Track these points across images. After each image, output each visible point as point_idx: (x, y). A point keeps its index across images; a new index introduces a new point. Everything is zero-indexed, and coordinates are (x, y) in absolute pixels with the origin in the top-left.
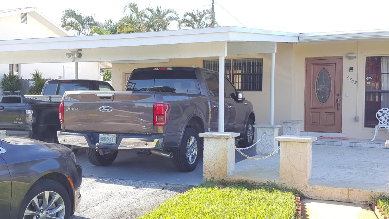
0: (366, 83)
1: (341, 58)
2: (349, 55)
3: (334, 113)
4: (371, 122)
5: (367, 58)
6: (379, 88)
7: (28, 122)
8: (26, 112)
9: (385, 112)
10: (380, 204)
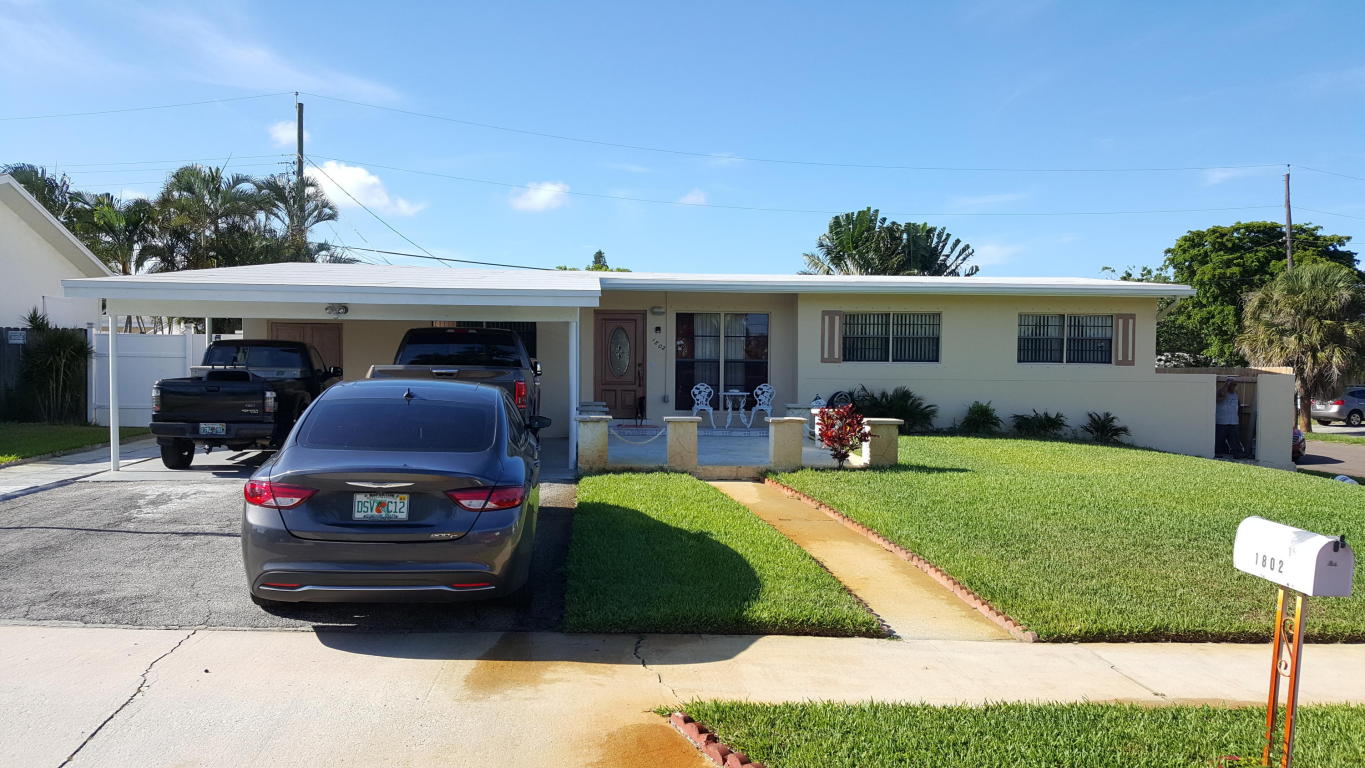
0: (677, 348)
1: (644, 314)
2: (656, 310)
3: (634, 391)
4: (684, 403)
5: (677, 314)
6: (693, 356)
7: (267, 410)
8: (265, 394)
9: (702, 388)
10: (771, 476)
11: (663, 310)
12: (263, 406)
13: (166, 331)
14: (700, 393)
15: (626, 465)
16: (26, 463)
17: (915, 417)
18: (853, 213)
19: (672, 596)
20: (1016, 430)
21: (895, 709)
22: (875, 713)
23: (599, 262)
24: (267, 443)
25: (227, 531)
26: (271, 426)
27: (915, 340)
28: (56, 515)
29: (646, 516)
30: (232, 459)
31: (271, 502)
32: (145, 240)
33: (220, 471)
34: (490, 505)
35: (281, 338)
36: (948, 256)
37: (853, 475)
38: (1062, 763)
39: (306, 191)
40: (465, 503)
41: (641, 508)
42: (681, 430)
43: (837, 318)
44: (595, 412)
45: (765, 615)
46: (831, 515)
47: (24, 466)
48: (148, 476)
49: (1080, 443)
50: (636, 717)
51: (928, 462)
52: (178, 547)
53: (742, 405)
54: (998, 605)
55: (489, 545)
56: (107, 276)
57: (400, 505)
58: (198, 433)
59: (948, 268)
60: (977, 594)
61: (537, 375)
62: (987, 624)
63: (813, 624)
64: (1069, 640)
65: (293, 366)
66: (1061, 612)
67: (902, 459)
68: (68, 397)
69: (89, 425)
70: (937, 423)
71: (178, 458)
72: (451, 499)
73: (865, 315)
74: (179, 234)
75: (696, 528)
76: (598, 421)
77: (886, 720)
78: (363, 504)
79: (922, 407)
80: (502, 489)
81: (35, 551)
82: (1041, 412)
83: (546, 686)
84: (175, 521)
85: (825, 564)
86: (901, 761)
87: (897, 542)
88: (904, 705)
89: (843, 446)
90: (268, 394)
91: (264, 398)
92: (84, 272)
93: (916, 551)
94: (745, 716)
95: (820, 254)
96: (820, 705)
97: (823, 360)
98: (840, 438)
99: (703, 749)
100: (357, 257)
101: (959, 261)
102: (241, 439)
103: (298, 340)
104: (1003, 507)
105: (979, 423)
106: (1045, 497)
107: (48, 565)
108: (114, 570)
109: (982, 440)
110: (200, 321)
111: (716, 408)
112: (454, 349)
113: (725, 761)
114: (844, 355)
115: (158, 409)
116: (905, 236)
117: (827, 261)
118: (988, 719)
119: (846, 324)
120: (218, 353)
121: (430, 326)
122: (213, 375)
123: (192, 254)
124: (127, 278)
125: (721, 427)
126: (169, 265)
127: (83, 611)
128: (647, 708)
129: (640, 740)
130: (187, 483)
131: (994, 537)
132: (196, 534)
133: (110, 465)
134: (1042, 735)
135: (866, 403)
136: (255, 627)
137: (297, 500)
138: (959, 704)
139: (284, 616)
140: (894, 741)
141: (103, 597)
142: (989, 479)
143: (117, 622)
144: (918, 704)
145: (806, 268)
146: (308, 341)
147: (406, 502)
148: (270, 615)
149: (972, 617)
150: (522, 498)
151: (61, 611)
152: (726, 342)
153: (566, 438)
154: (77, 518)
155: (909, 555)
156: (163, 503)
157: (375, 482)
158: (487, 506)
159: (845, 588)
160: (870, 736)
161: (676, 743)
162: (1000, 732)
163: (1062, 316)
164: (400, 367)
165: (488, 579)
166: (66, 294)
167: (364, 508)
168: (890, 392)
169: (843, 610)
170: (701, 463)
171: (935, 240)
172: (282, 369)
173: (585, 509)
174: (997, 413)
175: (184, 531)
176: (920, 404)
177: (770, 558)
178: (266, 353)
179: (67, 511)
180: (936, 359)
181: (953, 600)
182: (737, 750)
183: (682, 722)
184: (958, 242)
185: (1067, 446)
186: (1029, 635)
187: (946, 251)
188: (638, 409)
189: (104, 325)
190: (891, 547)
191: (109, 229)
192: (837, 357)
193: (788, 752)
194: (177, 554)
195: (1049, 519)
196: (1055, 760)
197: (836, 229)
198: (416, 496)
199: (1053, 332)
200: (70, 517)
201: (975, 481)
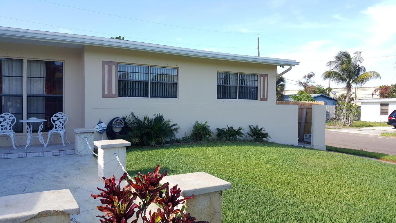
14: (5, 120)
20: (217, 137)
27: (163, 84)
43: (114, 67)
53: (40, 129)
73: (132, 67)
79: (170, 126)
97: (104, 96)
105: (202, 135)
114: (119, 93)
119: (120, 71)
135: (135, 125)
152: (29, 81)
163: (236, 74)
176: (168, 124)
180: (176, 96)
192: (114, 94)
199: (232, 83)
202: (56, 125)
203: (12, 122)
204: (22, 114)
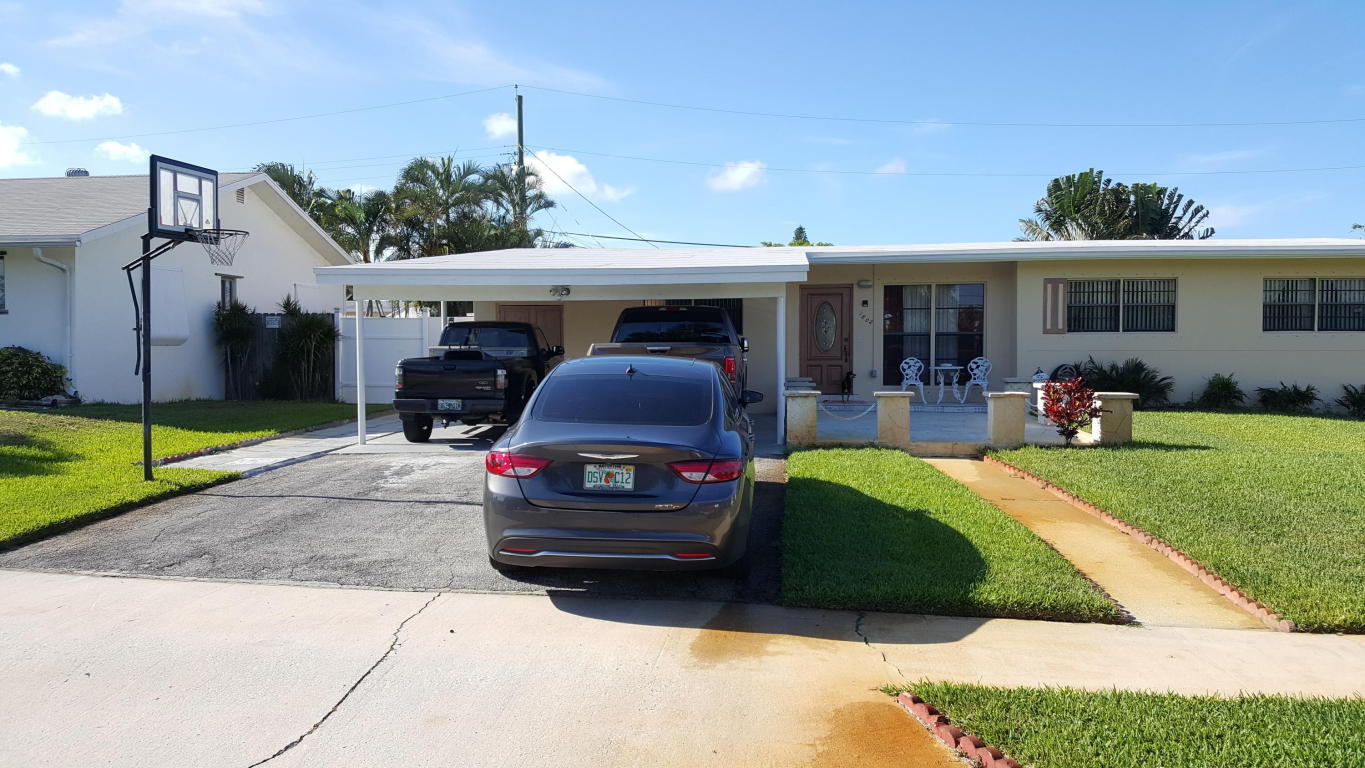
0: (885, 321)
1: (850, 288)
2: (863, 283)
3: (841, 366)
4: (893, 377)
5: (885, 287)
6: (902, 329)
7: (499, 387)
8: (496, 372)
9: (912, 363)
10: (990, 454)
11: (869, 284)
12: (494, 384)
13: (403, 315)
14: (909, 367)
15: (835, 442)
16: (283, 437)
17: (1151, 392)
18: (1074, 176)
19: (892, 575)
20: (1260, 405)
21: (1140, 698)
22: (1118, 702)
23: (800, 237)
24: (498, 418)
25: (465, 499)
26: (502, 402)
27: (1148, 308)
28: (313, 485)
29: (859, 492)
30: (467, 432)
31: (510, 471)
32: (383, 230)
33: (456, 444)
34: (710, 477)
35: (508, 320)
36: (1180, 218)
37: (1083, 453)
38: (1333, 763)
39: (527, 181)
40: (686, 475)
41: (853, 484)
42: (893, 406)
43: (1061, 286)
44: (801, 387)
45: (993, 597)
46: (1059, 495)
47: (282, 440)
48: (391, 449)
49: (1335, 418)
50: (863, 695)
51: (1165, 439)
52: (422, 515)
53: (955, 380)
54: (1249, 592)
55: (709, 517)
56: (350, 264)
57: (626, 476)
58: (436, 409)
59: (1180, 231)
60: (1225, 579)
61: (744, 351)
62: (1236, 611)
63: (1046, 609)
64: (1332, 630)
65: (519, 345)
66: (1322, 600)
67: (1136, 436)
68: (318, 376)
69: (337, 402)
70: (1173, 397)
71: (418, 432)
72: (673, 471)
73: (1091, 283)
74: (413, 224)
75: (912, 505)
76: (807, 396)
77: (1131, 708)
78: (593, 474)
79: (1157, 380)
80: (721, 463)
81: (295, 517)
82: (1289, 385)
83: (770, 658)
84: (417, 490)
85: (1055, 546)
86: (1148, 752)
87: (1135, 524)
88: (1149, 694)
89: (1071, 422)
90: (499, 372)
91: (496, 376)
92: (329, 261)
93: (1156, 534)
94: (977, 699)
95: (1038, 219)
96: (1057, 691)
97: (1046, 331)
98: (1067, 414)
99: (934, 730)
100: (572, 242)
101: (1193, 224)
102: (476, 414)
103: (523, 321)
104: (1252, 487)
105: (1221, 397)
106: (1298, 476)
107: (306, 530)
108: (365, 535)
109: (1224, 415)
110: (437, 304)
111: (927, 383)
112: (664, 327)
113: (957, 743)
114: (1069, 326)
115: (401, 386)
116: (1132, 198)
117: (1046, 226)
118: (1245, 712)
119: (1071, 292)
120: (453, 334)
121: (641, 305)
122: (450, 355)
123: (425, 242)
124: (367, 266)
125: (933, 403)
126: (405, 253)
127: (339, 573)
128: (874, 686)
129: (867, 717)
130: (427, 455)
131: (1242, 518)
132: (438, 502)
133: (358, 438)
134: (1308, 732)
135: (1095, 377)
136: (494, 591)
137: (533, 470)
138: (1211, 695)
139: (520, 579)
140: (1141, 731)
141: (356, 561)
142: (1236, 458)
143: (370, 584)
144: (1165, 693)
145: (1022, 235)
146: (532, 322)
147: (632, 473)
148: (507, 579)
149: (1220, 604)
150: (740, 472)
151: (320, 573)
152: (937, 314)
153: (775, 414)
154: (331, 487)
155: (1148, 537)
156: (407, 474)
157: (603, 453)
158: (707, 479)
159: (1078, 572)
160: (1114, 725)
161: (904, 722)
162: (1259, 727)
163: (1313, 280)
164: (618, 345)
165: (709, 550)
166: (318, 282)
167: (593, 478)
168: (1121, 365)
169: (1078, 594)
170: (913, 439)
171: (1166, 201)
172: (512, 349)
173: (797, 484)
174: (1240, 387)
175: (426, 500)
176: (1155, 377)
177: (995, 538)
178: (496, 333)
179: (322, 481)
180: (1173, 329)
181: (1198, 586)
182: (970, 734)
183: (911, 703)
184: (1191, 203)
185: (1320, 421)
186: (1286, 624)
187: (1179, 212)
188: (845, 385)
189: (349, 310)
190: (1128, 529)
191: (351, 220)
192: (1060, 326)
193: (1026, 737)
194: (420, 522)
195: (1304, 500)
196: (1325, 760)
197: (1055, 192)
198: (641, 468)
199: (1302, 298)
200: (324, 486)
201: (1218, 460)
202: (975, 374)
203: (919, 369)
204: (929, 359)
